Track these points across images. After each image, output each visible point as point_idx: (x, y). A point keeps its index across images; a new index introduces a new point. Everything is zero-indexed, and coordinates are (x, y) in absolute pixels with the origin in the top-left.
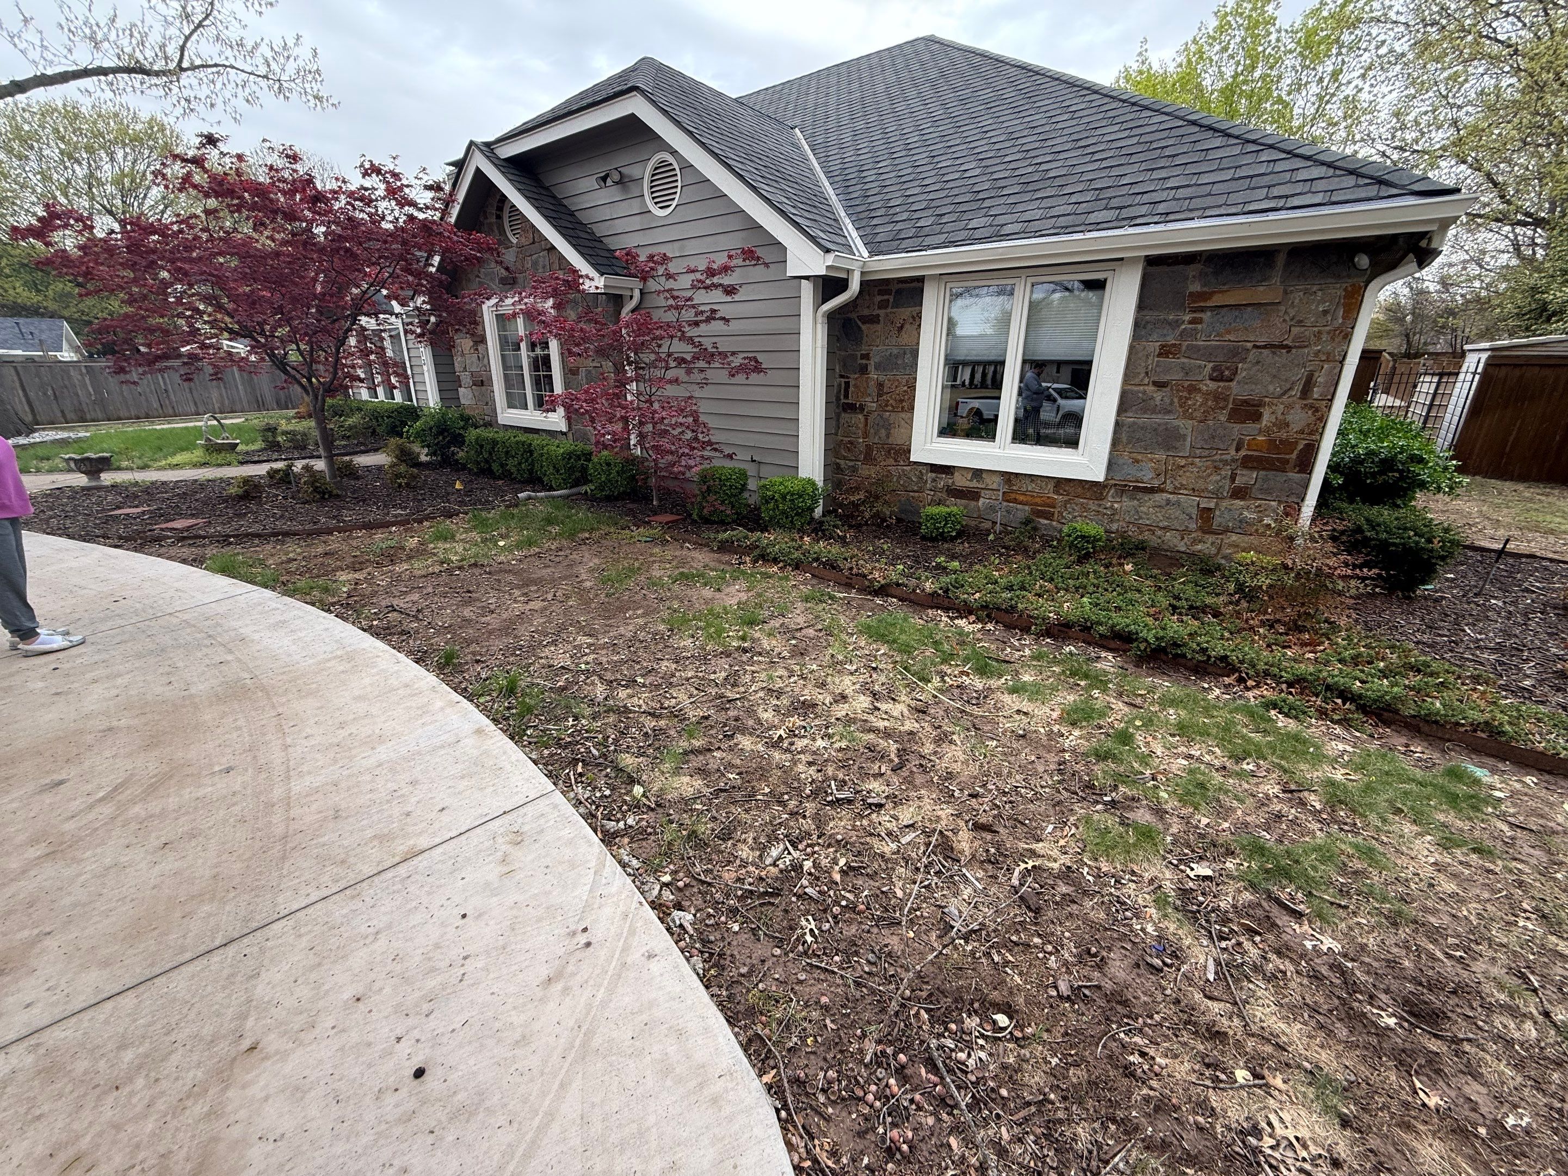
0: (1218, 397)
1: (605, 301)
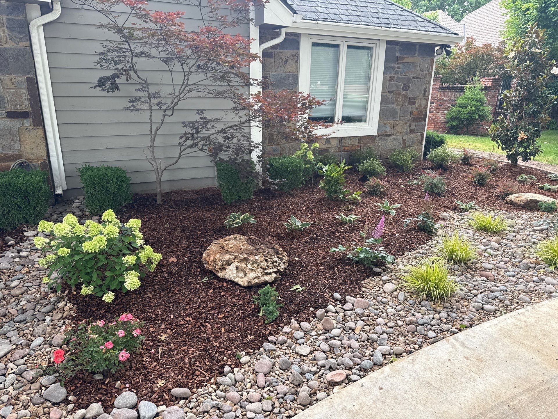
0: (405, 96)
1: (8, 8)
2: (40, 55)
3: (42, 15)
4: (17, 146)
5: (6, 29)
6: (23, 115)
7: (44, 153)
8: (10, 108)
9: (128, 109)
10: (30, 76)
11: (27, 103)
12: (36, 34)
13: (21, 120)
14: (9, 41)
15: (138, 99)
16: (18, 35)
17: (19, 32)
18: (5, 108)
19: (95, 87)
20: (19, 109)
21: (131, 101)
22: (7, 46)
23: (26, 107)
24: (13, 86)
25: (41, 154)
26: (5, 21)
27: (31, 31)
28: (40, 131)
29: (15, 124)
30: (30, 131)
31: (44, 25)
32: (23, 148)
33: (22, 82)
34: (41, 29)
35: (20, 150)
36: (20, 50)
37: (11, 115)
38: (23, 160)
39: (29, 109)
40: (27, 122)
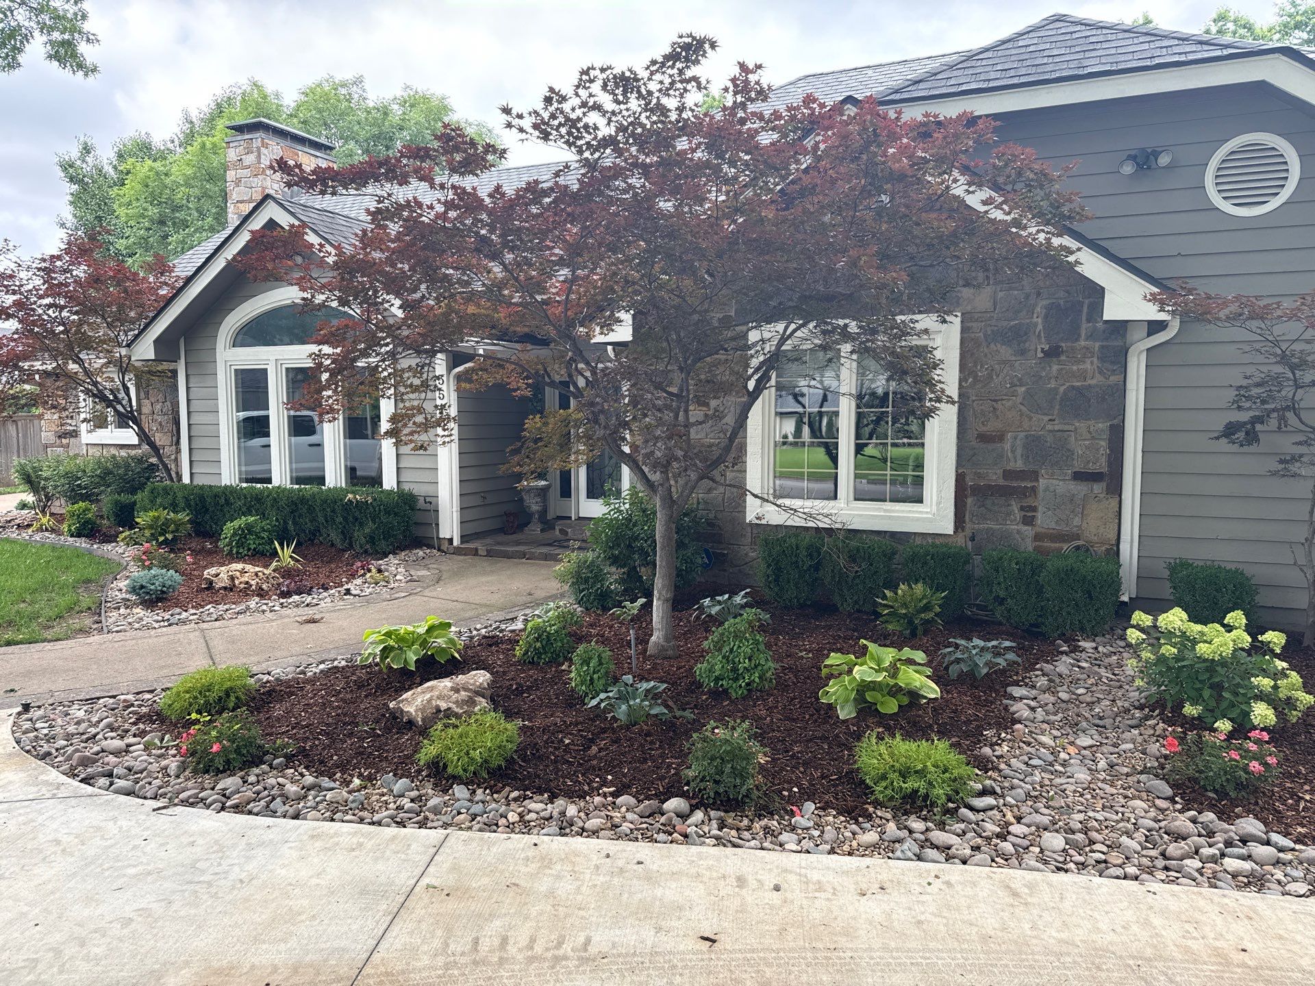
1: (1104, 331)
2: (1134, 393)
3: (1148, 336)
4: (1077, 521)
5: (1095, 360)
6: (1095, 477)
7: (1113, 536)
8: (1078, 466)
9: (1274, 474)
10: (1115, 422)
11: (1103, 460)
12: (1136, 363)
13: (1090, 484)
14: (1097, 375)
15: (1295, 459)
16: (1111, 367)
17: (1113, 363)
18: (1073, 466)
19: (1217, 438)
20: (1092, 468)
21: (1281, 462)
22: (1093, 382)
23: (1102, 465)
24: (1089, 436)
25: (1109, 536)
26: (1097, 349)
27: (1128, 359)
28: (1114, 503)
29: (1080, 489)
30: (1099, 501)
31: (1148, 350)
32: (1085, 525)
33: (1102, 430)
34: (1144, 356)
35: (1079, 527)
36: (1109, 386)
37: (1079, 476)
38: (1081, 543)
39: (1105, 470)
40: (1098, 488)
